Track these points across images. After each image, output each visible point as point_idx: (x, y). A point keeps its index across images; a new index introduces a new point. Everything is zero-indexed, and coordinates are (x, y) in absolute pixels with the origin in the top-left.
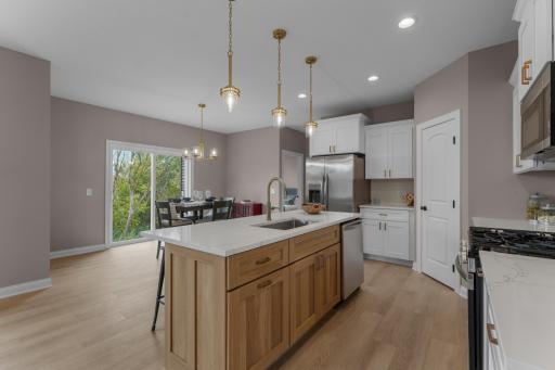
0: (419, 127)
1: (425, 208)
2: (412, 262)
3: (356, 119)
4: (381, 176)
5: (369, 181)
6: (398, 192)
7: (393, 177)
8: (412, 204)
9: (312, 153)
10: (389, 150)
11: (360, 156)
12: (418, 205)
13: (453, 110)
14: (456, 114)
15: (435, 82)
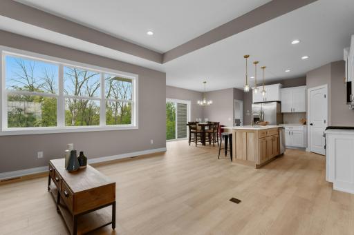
0: (309, 90)
1: (312, 124)
2: (305, 148)
3: (277, 86)
4: (290, 111)
5: (283, 114)
6: (298, 119)
7: (296, 111)
8: (305, 123)
9: (254, 101)
10: (293, 99)
11: (279, 102)
12: (308, 123)
13: (324, 84)
14: (326, 86)
15: (316, 72)
